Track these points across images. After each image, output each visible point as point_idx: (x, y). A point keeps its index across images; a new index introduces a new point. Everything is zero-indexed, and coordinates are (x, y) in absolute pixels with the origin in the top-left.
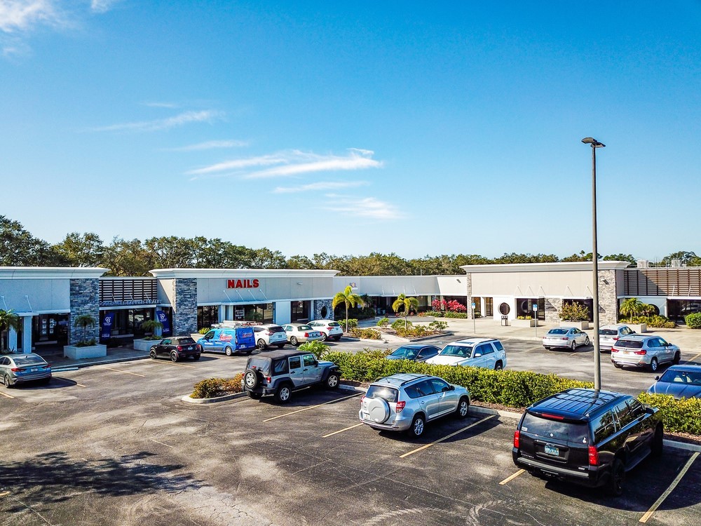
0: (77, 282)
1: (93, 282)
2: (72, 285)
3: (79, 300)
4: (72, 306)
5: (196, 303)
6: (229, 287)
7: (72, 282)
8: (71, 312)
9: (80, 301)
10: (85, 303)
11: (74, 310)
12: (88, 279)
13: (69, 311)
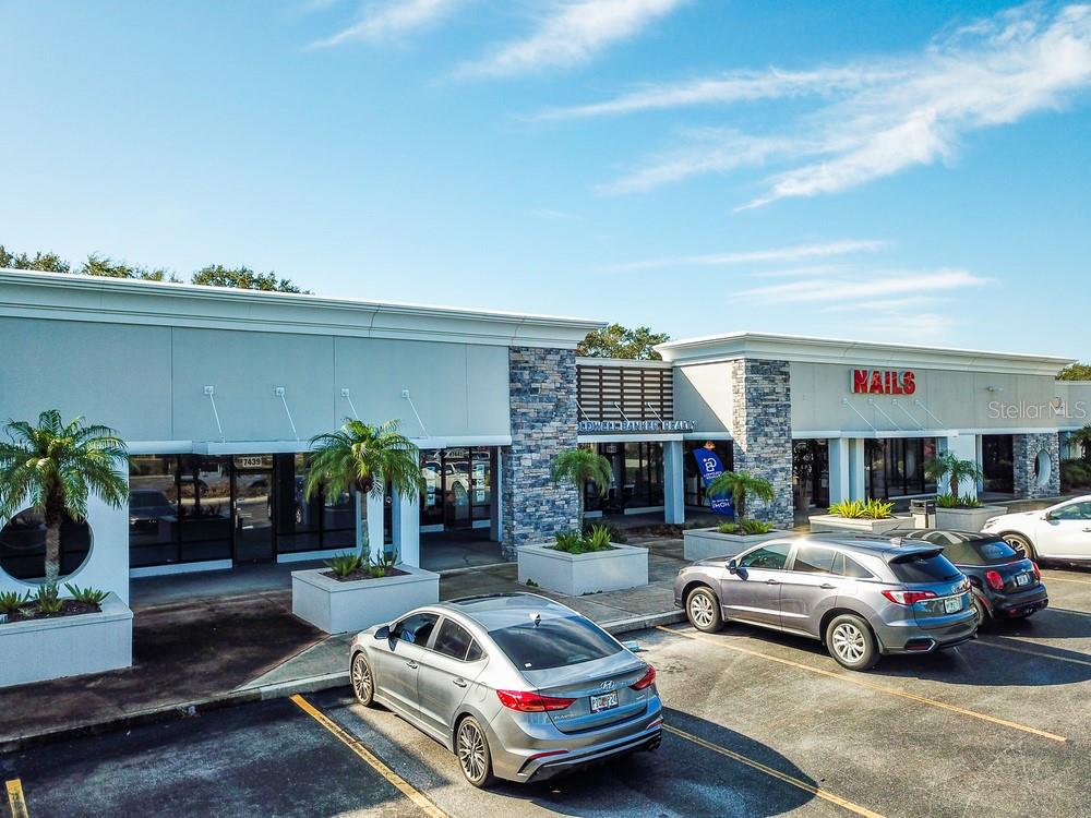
0: (525, 356)
1: (563, 359)
2: (514, 365)
3: (532, 408)
4: (515, 426)
5: (789, 430)
6: (856, 390)
7: (515, 356)
8: (515, 443)
9: (533, 415)
10: (544, 419)
11: (520, 437)
12: (549, 351)
13: (506, 439)
